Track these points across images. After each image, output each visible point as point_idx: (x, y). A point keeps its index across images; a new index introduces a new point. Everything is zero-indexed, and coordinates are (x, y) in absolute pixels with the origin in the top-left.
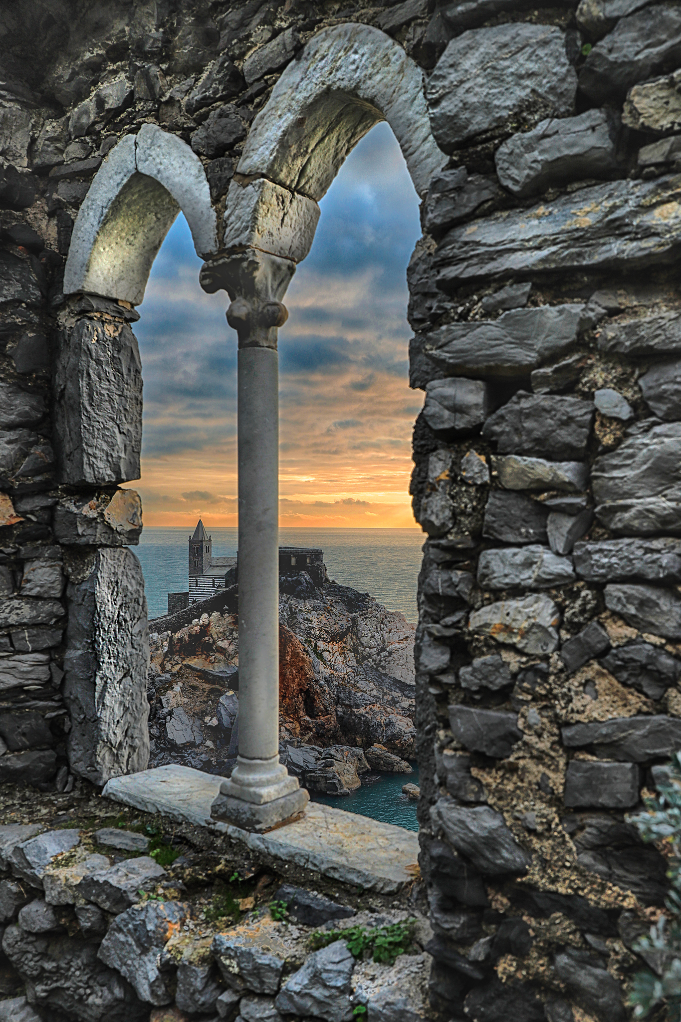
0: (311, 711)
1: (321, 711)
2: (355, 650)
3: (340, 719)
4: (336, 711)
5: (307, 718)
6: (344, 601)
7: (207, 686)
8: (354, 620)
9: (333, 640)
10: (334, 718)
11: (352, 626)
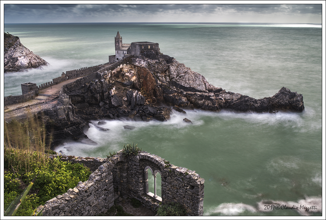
0: (156, 96)
1: (159, 95)
2: (169, 76)
3: (164, 98)
4: (163, 95)
5: (155, 98)
6: (165, 60)
7: (123, 88)
8: (169, 67)
9: (162, 73)
10: (162, 98)
11: (168, 68)
